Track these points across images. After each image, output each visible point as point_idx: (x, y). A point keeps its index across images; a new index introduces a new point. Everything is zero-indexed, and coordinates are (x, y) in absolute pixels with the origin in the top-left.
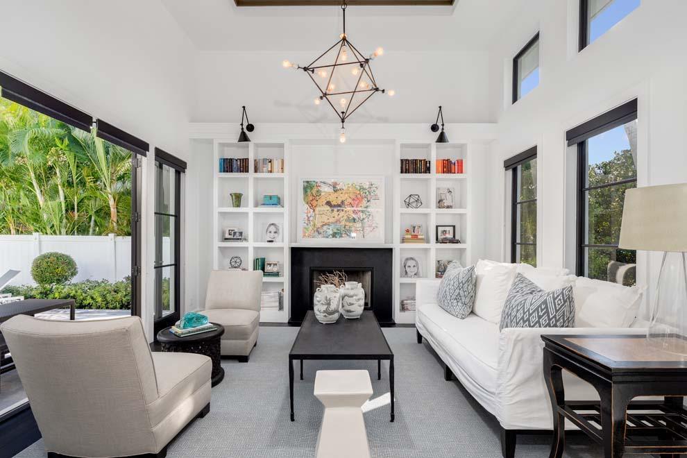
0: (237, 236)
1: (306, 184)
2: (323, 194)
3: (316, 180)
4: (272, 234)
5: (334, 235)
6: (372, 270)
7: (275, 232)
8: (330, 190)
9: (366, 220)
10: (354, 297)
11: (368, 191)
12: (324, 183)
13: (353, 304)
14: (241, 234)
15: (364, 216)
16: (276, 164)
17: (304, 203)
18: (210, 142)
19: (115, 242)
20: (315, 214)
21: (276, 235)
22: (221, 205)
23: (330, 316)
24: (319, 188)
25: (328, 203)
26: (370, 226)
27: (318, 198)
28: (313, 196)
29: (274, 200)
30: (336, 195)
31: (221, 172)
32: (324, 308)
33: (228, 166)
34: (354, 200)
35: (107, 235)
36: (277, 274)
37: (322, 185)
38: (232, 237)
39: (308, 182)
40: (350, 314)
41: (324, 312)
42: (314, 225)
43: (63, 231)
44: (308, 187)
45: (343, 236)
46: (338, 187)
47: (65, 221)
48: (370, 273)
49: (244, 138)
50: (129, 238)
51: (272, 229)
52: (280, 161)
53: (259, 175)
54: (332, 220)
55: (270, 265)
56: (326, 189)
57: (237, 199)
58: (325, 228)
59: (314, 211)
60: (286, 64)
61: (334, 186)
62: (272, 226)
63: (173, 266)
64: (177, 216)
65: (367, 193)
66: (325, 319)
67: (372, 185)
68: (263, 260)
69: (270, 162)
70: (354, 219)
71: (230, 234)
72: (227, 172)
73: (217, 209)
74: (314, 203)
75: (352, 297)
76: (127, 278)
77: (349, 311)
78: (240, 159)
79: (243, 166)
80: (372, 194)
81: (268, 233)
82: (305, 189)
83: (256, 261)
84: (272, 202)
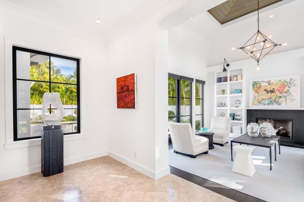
0: (223, 105)
1: (253, 83)
2: (262, 86)
3: (259, 81)
4: (238, 104)
5: (268, 104)
6: (292, 120)
7: (239, 103)
8: (267, 84)
9: (288, 97)
10: (267, 129)
11: (289, 83)
12: (263, 81)
13: (265, 131)
14: (225, 104)
15: (287, 95)
16: (239, 77)
17: (253, 91)
18: (213, 73)
19: (185, 108)
20: (258, 95)
21: (240, 104)
22: (218, 94)
23: (254, 134)
24: (261, 84)
25: (265, 90)
26: (290, 99)
27: (260, 88)
28: (257, 88)
29: (239, 91)
30: (270, 86)
31: (217, 83)
32: (251, 131)
33: (220, 80)
34: (280, 87)
35: (183, 105)
36: (240, 120)
37: (262, 82)
38: (221, 105)
39: (254, 82)
40: (265, 135)
41: (251, 132)
42: (258, 100)
43: (172, 104)
44: (255, 84)
45: (274, 104)
46: (271, 83)
47: (172, 101)
48: (291, 122)
49: (225, 70)
50: (189, 106)
51: (238, 102)
52: (241, 75)
53: (232, 82)
54: (267, 97)
55: (237, 116)
56: (263, 84)
57: (224, 92)
58: (264, 101)
59: (258, 94)
60: (233, 49)
61: (269, 83)
62: (238, 101)
63: (201, 115)
64: (203, 99)
65: (289, 84)
66: (251, 135)
67: (291, 79)
68: (234, 114)
69: (237, 76)
70: (280, 97)
71: (221, 104)
72: (219, 82)
73: (216, 96)
74: (258, 91)
75: (265, 128)
76: (189, 119)
77: (264, 134)
78: (224, 77)
79: (225, 79)
80: (292, 84)
81: (236, 104)
82: (253, 85)
83: (230, 115)
84: (237, 92)
